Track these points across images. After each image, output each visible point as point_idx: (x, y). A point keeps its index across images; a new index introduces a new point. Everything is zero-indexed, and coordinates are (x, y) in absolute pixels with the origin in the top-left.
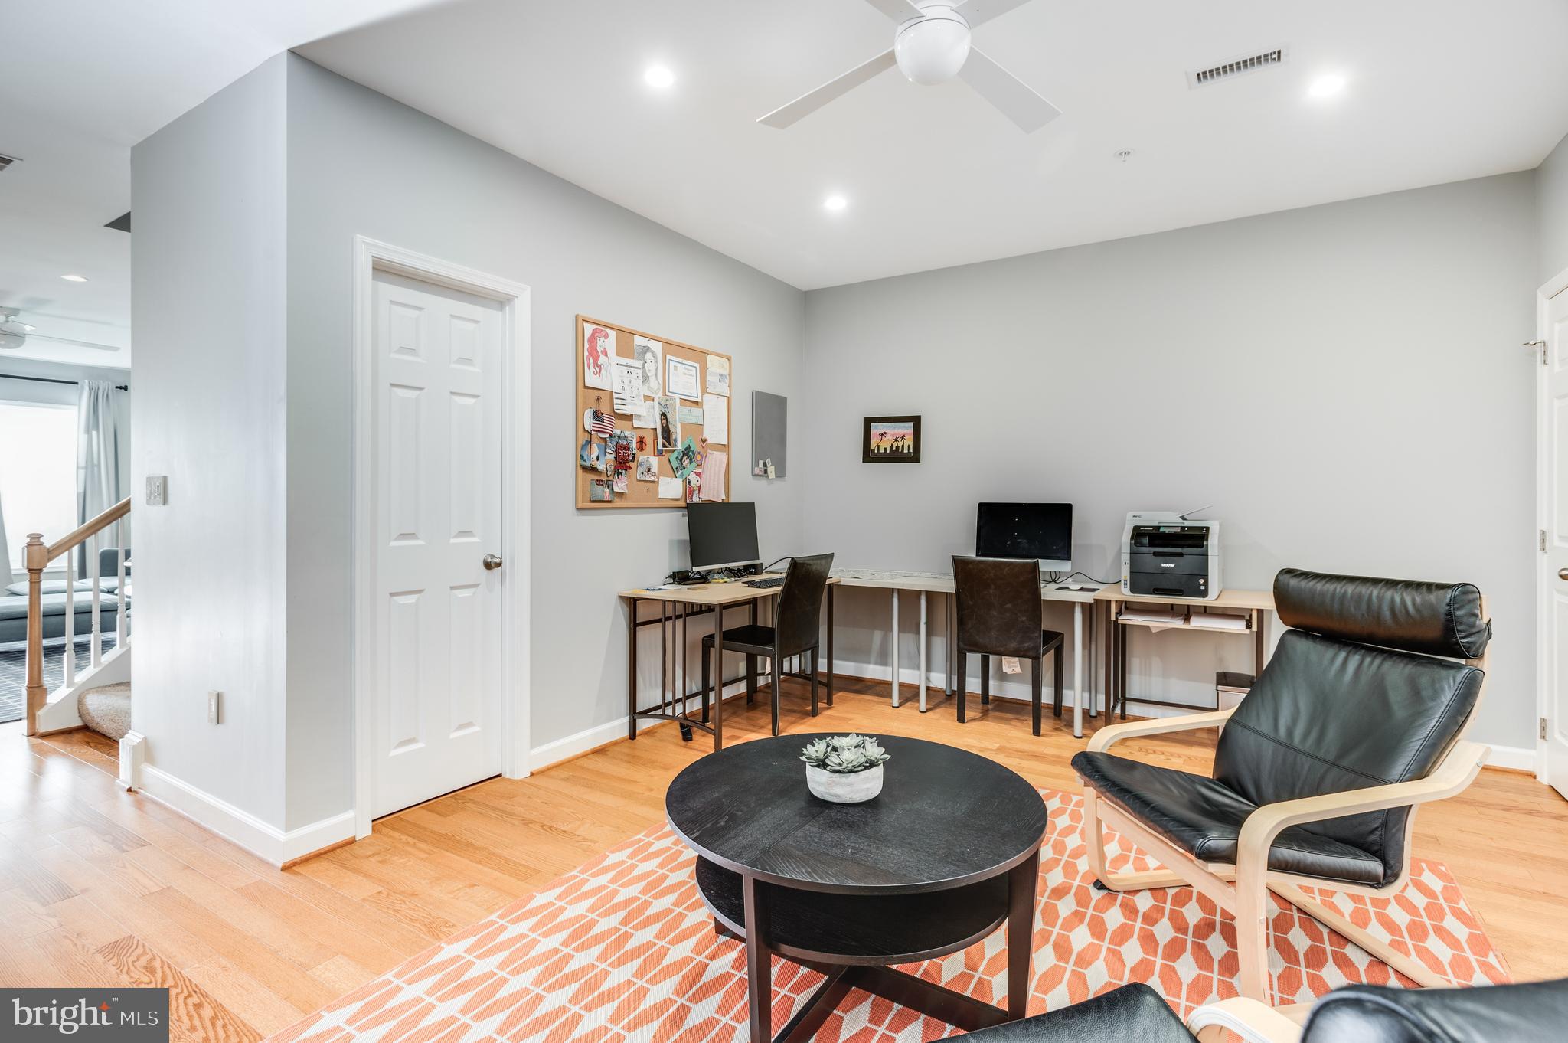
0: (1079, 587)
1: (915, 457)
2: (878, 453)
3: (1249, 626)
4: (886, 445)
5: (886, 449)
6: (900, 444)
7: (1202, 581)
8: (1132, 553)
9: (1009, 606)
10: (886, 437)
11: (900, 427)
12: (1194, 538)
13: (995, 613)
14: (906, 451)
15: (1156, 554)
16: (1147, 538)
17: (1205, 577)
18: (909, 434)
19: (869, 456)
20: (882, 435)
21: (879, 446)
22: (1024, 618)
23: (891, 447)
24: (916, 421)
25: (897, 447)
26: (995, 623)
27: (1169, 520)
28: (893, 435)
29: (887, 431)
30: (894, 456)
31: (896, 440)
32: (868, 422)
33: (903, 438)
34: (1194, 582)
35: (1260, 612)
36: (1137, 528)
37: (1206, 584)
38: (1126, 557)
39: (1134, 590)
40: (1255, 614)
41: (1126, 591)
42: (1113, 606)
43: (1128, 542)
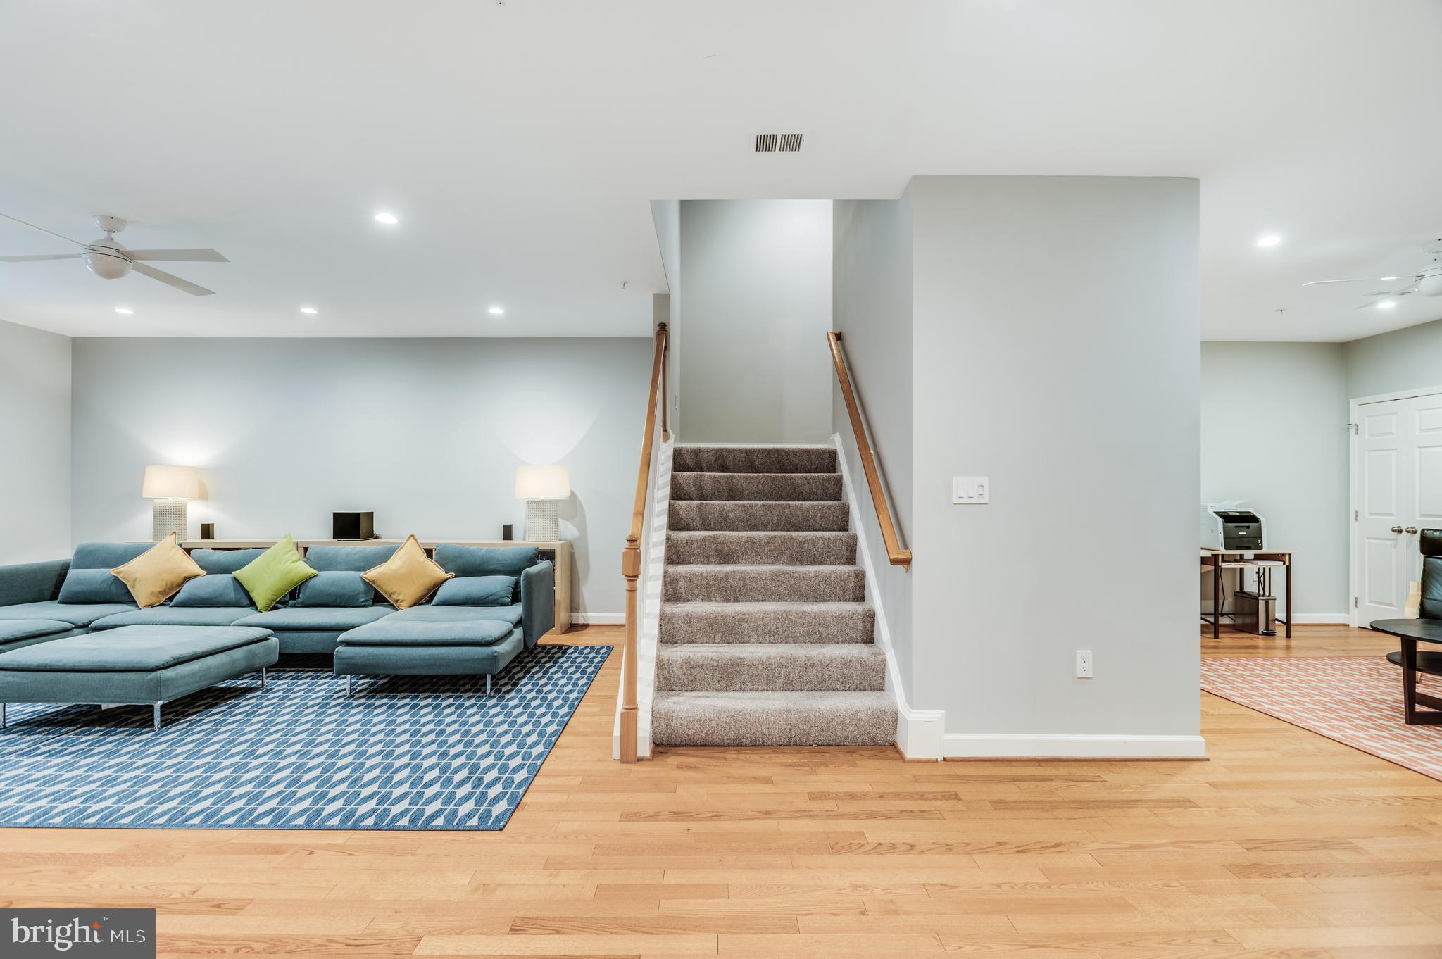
3: (1284, 564)
7: (1259, 541)
8: (1223, 527)
12: (1249, 519)
15: (1236, 527)
16: (1227, 518)
17: (1261, 538)
27: (1233, 507)
34: (1254, 541)
35: (1290, 555)
36: (1216, 513)
37: (1261, 542)
38: (1221, 530)
39: (1226, 548)
40: (1287, 557)
41: (1222, 549)
42: (1220, 558)
43: (1220, 521)
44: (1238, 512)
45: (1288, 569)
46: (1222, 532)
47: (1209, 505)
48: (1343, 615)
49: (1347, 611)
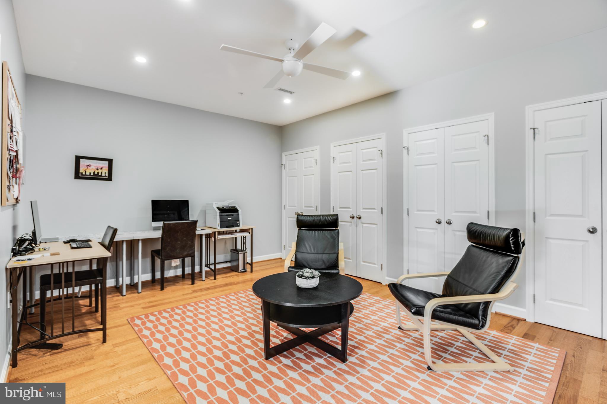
0: (200, 229)
1: (109, 178)
2: (85, 175)
3: (250, 234)
4: (90, 171)
5: (90, 173)
6: (100, 171)
7: (238, 222)
8: (220, 216)
9: (185, 239)
10: (92, 167)
11: (99, 163)
12: (234, 210)
13: (179, 242)
14: (103, 175)
15: (226, 215)
16: (222, 210)
17: (239, 221)
18: (105, 167)
19: (78, 175)
20: (88, 166)
21: (86, 171)
22: (190, 242)
23: (94, 173)
24: (110, 161)
25: (98, 173)
26: (179, 246)
27: (226, 204)
28: (95, 167)
29: (91, 164)
30: (96, 177)
31: (97, 169)
32: (78, 159)
33: (101, 169)
34: (235, 223)
35: (252, 229)
36: (218, 208)
37: (239, 223)
38: (218, 217)
39: (221, 227)
40: (251, 230)
41: (219, 228)
42: (217, 233)
43: (218, 212)
44: (230, 207)
45: (252, 236)
46: (219, 218)
47: (214, 203)
48: (280, 253)
49: (281, 252)
